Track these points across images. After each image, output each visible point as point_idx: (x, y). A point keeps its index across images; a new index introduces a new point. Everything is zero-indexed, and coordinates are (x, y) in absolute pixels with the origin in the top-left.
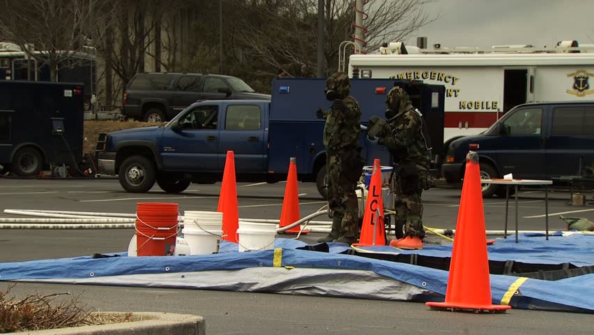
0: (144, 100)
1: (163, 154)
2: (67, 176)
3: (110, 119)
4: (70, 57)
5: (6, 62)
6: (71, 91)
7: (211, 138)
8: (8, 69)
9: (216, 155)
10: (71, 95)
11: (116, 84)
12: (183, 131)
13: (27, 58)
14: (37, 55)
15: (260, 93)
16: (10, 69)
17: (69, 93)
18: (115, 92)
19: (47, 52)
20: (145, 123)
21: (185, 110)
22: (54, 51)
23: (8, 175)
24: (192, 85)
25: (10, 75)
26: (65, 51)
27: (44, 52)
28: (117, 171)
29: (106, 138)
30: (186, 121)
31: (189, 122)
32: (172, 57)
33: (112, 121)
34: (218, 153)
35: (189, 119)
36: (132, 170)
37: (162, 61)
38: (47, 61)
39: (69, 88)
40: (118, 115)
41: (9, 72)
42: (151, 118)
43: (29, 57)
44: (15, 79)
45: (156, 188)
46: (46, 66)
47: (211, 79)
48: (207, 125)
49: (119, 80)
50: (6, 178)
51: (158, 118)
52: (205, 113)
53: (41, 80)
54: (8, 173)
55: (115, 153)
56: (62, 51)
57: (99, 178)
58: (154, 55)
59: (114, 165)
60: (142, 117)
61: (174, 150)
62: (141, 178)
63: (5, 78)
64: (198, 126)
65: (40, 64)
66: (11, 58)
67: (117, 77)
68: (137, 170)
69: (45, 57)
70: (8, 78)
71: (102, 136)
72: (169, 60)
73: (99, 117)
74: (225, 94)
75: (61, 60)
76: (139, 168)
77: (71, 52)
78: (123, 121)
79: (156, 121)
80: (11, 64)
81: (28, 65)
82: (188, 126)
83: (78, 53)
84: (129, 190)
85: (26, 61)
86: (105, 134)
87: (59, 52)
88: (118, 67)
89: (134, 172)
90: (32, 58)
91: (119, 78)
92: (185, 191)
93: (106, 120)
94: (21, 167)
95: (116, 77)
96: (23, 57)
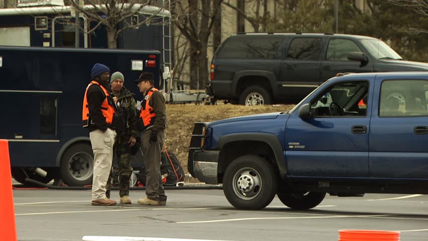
0: (240, 73)
1: (287, 153)
2: (137, 185)
3: (190, 102)
4: (136, 13)
5: (43, 22)
6: (141, 63)
7: (358, 129)
8: (46, 32)
9: (366, 154)
10: (141, 68)
11: (181, 50)
12: (316, 119)
13: (73, 15)
14: (89, 10)
15: (409, 60)
16: (49, 31)
17: (138, 65)
18: (179, 61)
19: (104, 6)
20: (242, 107)
21: (319, 88)
22: (113, 4)
23: (54, 184)
24: (308, 50)
25: (49, 40)
26: (128, 5)
27: (98, 6)
28: (220, 178)
29: (204, 130)
30: (320, 104)
31: (323, 105)
32: (262, 8)
33: (193, 104)
34: (369, 151)
35: (325, 101)
36: (243, 176)
37: (248, 15)
38: (104, 20)
39: (138, 57)
40: (202, 96)
41: (48, 35)
42: (251, 99)
43: (77, 14)
44: (56, 45)
45: (276, 203)
46: (103, 26)
47: (336, 41)
48: (351, 109)
49: (186, 44)
50: (50, 188)
51: (261, 98)
52: (349, 91)
53: (93, 47)
54: (53, 181)
55: (218, 152)
56: (125, 4)
57: (182, 188)
58: (235, 6)
59: (216, 168)
60: (237, 99)
61: (303, 147)
62: (256, 188)
63: (42, 45)
64: (337, 111)
65: (92, 24)
66: (50, 15)
67: (183, 39)
68: (249, 177)
69: (100, 13)
70: (46, 44)
71: (198, 127)
72: (257, 13)
73: (174, 100)
74: (359, 63)
75: (123, 17)
76: (252, 174)
77: (137, 6)
78: (209, 104)
79: (258, 103)
80: (50, 24)
81: (76, 26)
82: (322, 112)
83: (147, 7)
84: (238, 205)
85: (73, 20)
86: (203, 125)
87: (120, 5)
88: (185, 25)
89: (246, 180)
90: (81, 15)
91: (185, 41)
92: (318, 207)
93: (184, 103)
94: (71, 172)
95: (181, 40)
96: (69, 13)
